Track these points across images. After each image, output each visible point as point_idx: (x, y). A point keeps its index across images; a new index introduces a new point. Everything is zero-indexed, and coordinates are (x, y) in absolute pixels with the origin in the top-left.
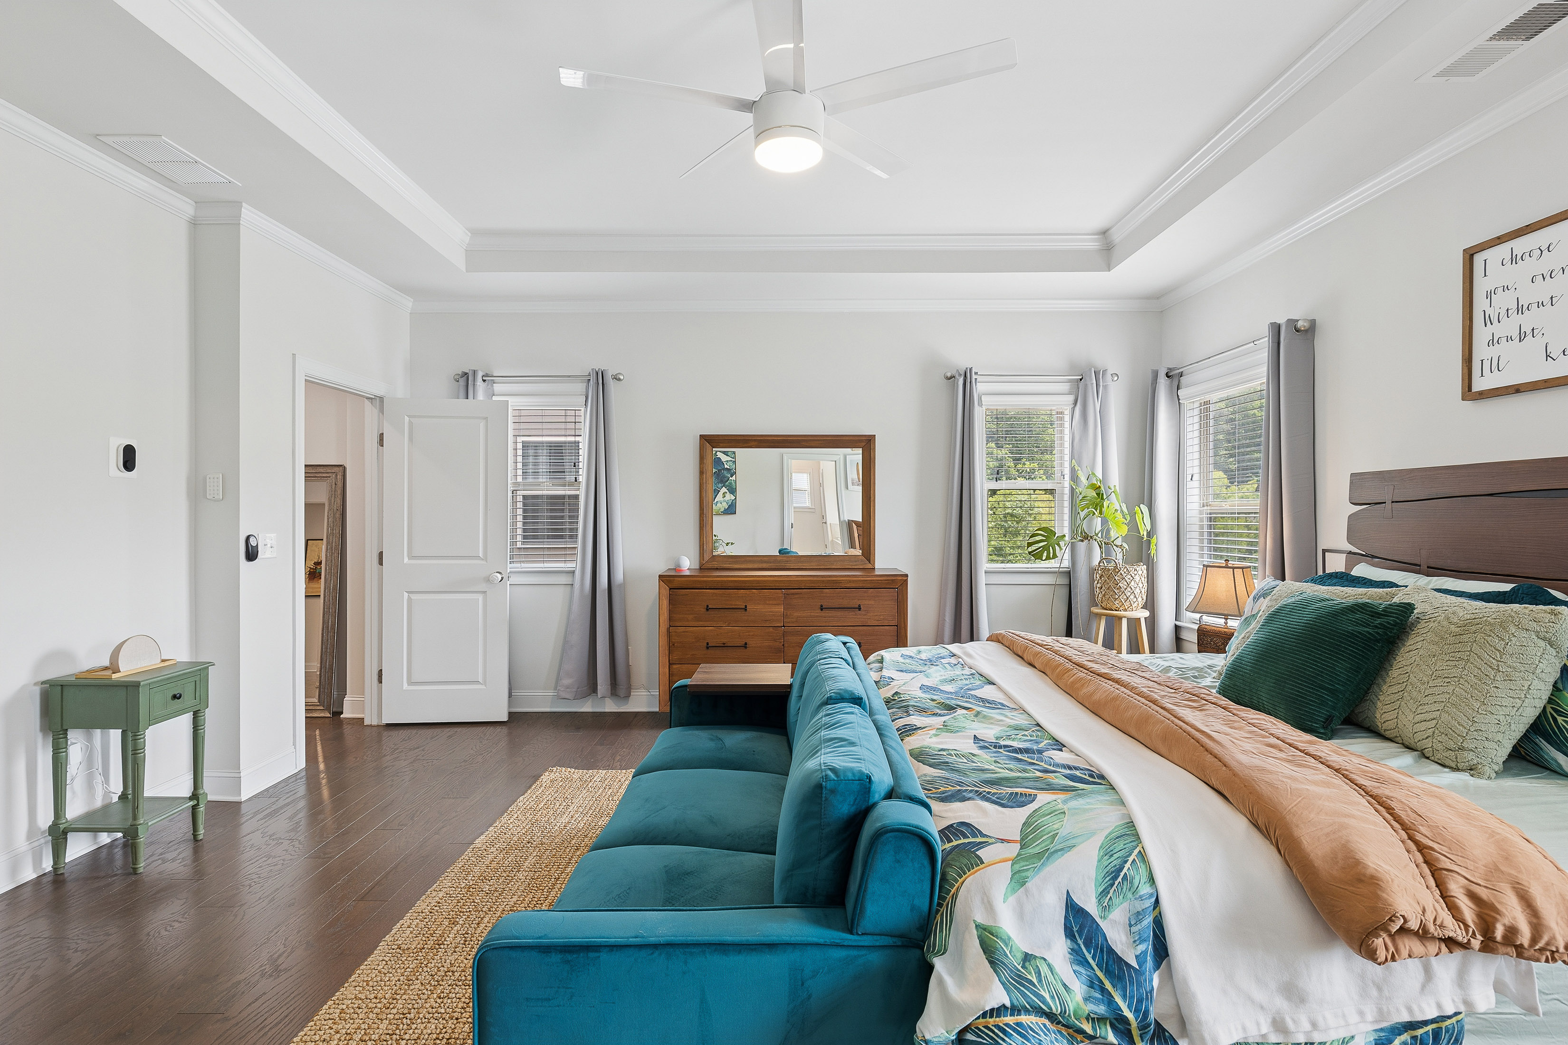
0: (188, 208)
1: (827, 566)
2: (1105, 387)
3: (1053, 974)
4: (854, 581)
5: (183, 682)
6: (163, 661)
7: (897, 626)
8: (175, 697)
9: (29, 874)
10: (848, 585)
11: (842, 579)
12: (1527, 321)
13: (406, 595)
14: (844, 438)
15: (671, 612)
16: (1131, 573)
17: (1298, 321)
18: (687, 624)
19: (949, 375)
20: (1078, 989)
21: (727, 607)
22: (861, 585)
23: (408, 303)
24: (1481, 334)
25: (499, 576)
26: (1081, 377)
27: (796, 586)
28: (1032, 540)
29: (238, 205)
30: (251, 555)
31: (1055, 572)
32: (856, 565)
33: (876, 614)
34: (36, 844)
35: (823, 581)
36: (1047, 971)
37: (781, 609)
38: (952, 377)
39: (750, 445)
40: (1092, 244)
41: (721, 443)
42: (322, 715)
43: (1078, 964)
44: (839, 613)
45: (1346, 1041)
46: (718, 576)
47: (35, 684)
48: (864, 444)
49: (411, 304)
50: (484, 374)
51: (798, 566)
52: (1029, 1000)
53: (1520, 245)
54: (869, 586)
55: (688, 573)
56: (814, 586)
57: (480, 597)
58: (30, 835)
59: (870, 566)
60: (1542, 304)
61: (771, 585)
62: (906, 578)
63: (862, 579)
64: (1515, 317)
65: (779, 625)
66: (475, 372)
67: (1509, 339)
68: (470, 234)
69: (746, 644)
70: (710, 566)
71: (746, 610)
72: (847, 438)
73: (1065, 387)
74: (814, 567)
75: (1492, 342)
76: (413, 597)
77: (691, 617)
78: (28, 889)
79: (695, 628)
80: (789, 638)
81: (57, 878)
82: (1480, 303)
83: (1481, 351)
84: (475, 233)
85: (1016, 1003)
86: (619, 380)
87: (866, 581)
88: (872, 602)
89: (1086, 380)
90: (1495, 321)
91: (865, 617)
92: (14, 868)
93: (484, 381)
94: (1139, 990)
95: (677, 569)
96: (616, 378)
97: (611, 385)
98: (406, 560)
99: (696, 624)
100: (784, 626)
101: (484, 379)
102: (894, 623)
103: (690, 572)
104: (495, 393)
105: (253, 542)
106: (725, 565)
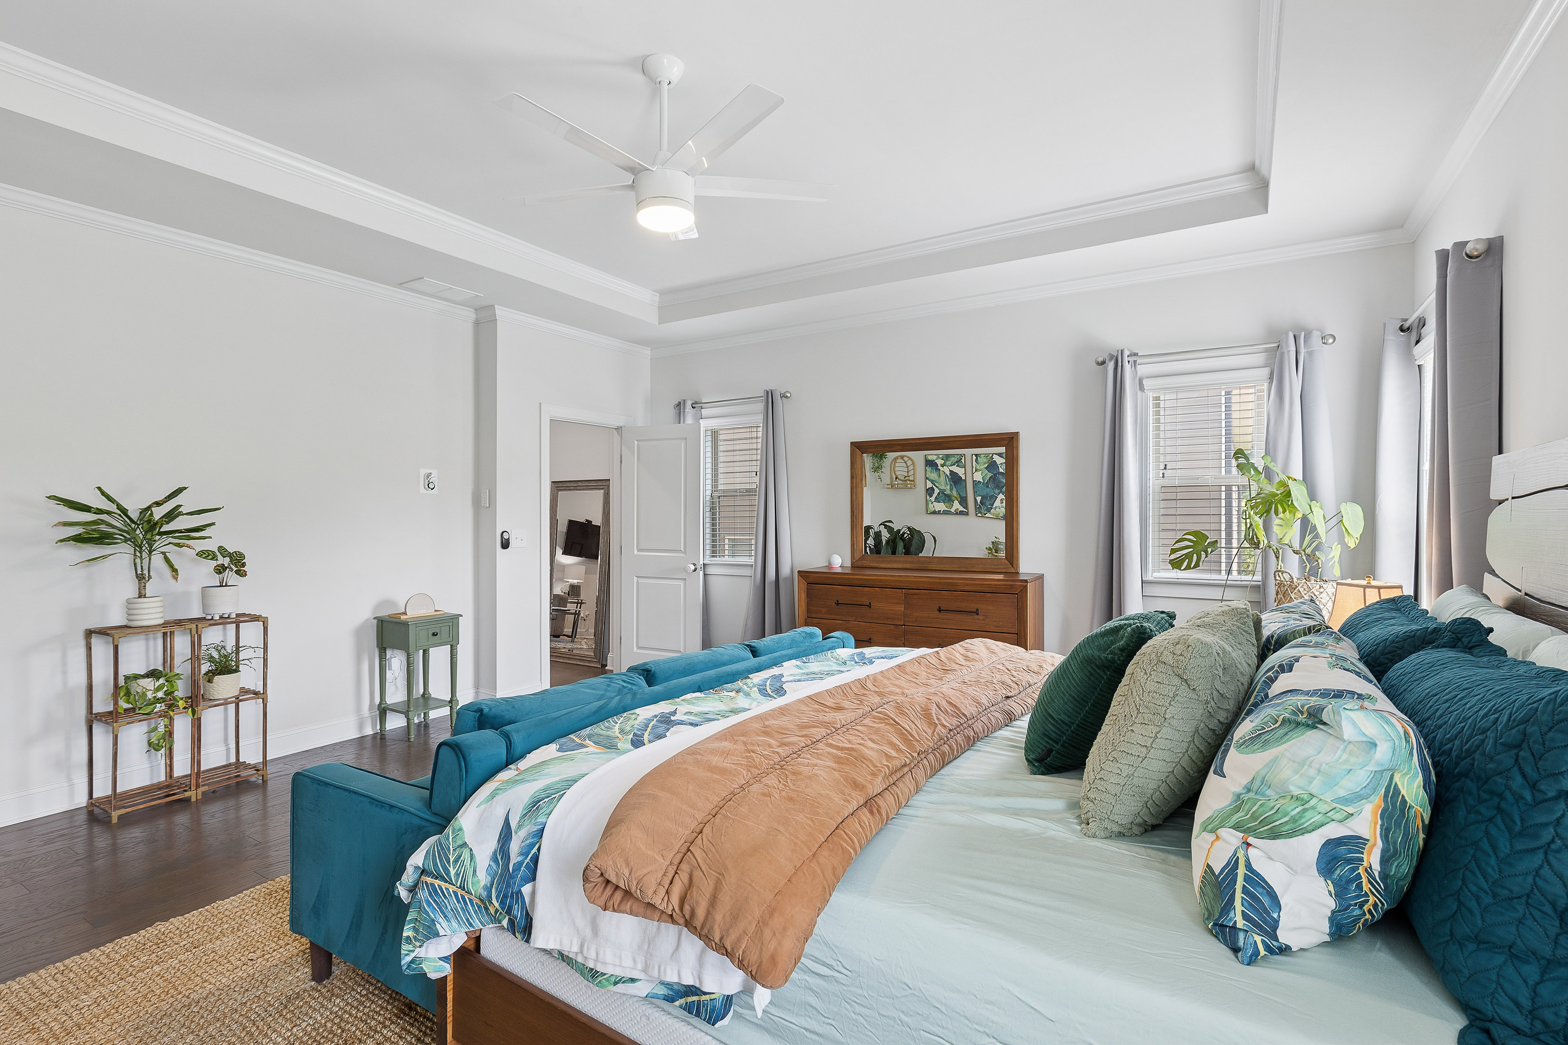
0: (471, 315)
1: (967, 568)
2: (1310, 354)
3: (471, 861)
4: (970, 585)
5: (440, 625)
6: (436, 611)
7: (1017, 634)
8: (434, 634)
9: (369, 731)
10: (966, 589)
11: (958, 581)
13: (636, 578)
14: (985, 438)
15: (809, 605)
16: (1313, 590)
17: (1467, 243)
18: (821, 616)
19: (1100, 360)
20: (483, 878)
21: (854, 603)
22: (978, 589)
23: (647, 352)
25: (693, 567)
26: (1276, 345)
27: (915, 586)
28: (1177, 546)
29: (492, 307)
30: (505, 545)
31: (1246, 587)
32: (998, 569)
33: (995, 620)
34: (374, 714)
35: (940, 583)
36: (468, 857)
37: (902, 608)
38: (1103, 363)
39: (894, 449)
40: (1240, 185)
41: (870, 448)
42: (596, 666)
43: (493, 861)
44: (958, 617)
45: (623, 980)
46: (870, 575)
47: (374, 618)
48: (1006, 442)
49: (649, 352)
50: (693, 402)
51: (939, 567)
52: (437, 869)
54: (987, 590)
55: (839, 570)
56: (933, 589)
57: (681, 583)
58: (371, 707)
59: (1012, 570)
61: (892, 584)
62: (1026, 584)
63: (979, 582)
65: (899, 623)
66: (684, 401)
68: (658, 295)
69: (870, 639)
70: (859, 564)
71: (870, 607)
72: (988, 437)
73: (1260, 359)
74: (955, 569)
76: (640, 580)
77: (824, 610)
78: (370, 738)
79: (827, 621)
80: (909, 637)
81: (381, 738)
84: (663, 293)
85: (426, 867)
86: (787, 397)
87: (984, 585)
88: (991, 608)
89: (1282, 347)
91: (983, 622)
92: (361, 726)
93: (693, 408)
94: (507, 888)
95: (830, 566)
96: (783, 396)
97: (778, 401)
98: (636, 552)
99: (828, 616)
100: (904, 625)
101: (694, 406)
102: (1015, 630)
103: (842, 570)
104: (703, 416)
105: (506, 536)
106: (872, 564)
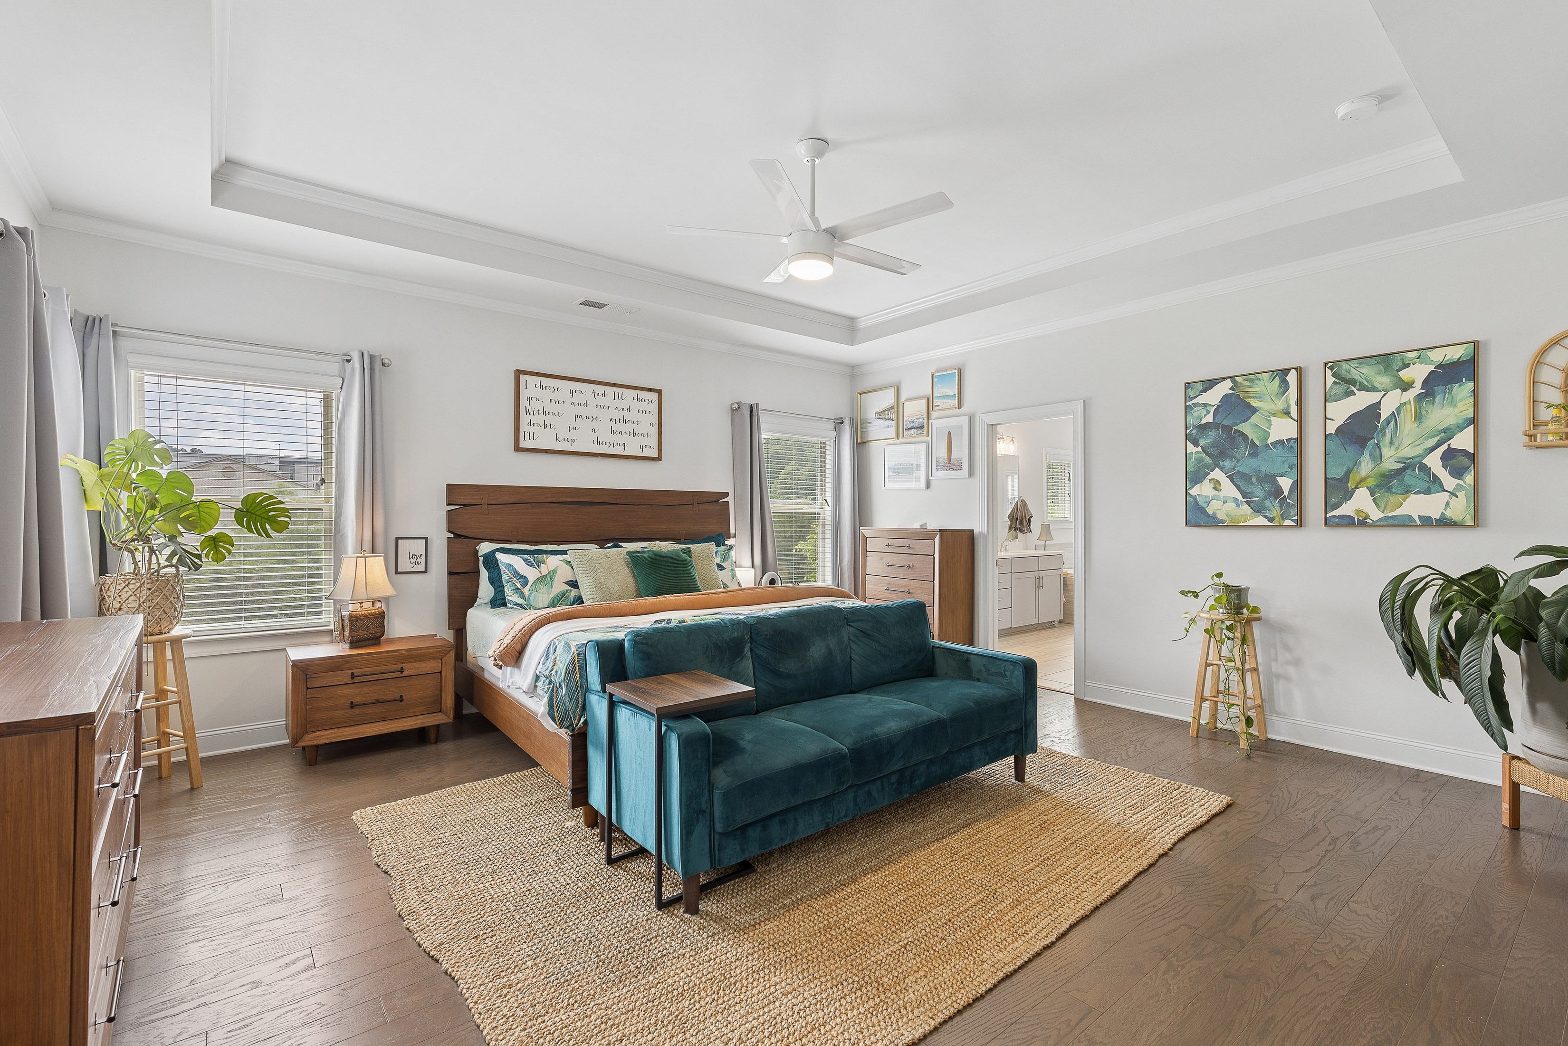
12: (549, 419)
24: (524, 419)
53: (546, 381)
60: (554, 414)
64: (542, 416)
67: (539, 425)
75: (529, 424)
82: (524, 403)
83: (524, 427)
90: (532, 414)
